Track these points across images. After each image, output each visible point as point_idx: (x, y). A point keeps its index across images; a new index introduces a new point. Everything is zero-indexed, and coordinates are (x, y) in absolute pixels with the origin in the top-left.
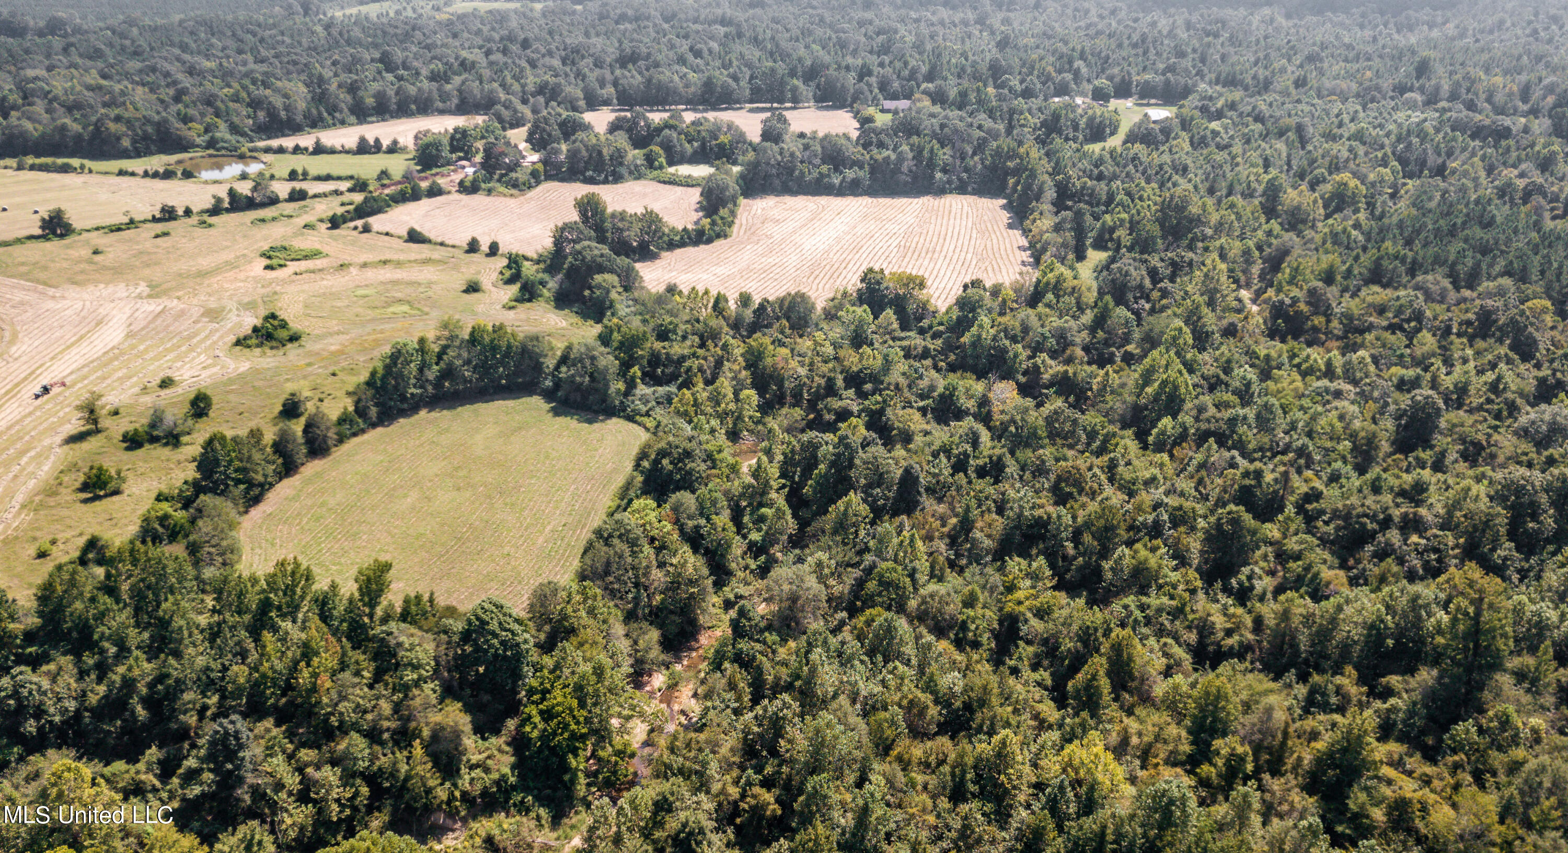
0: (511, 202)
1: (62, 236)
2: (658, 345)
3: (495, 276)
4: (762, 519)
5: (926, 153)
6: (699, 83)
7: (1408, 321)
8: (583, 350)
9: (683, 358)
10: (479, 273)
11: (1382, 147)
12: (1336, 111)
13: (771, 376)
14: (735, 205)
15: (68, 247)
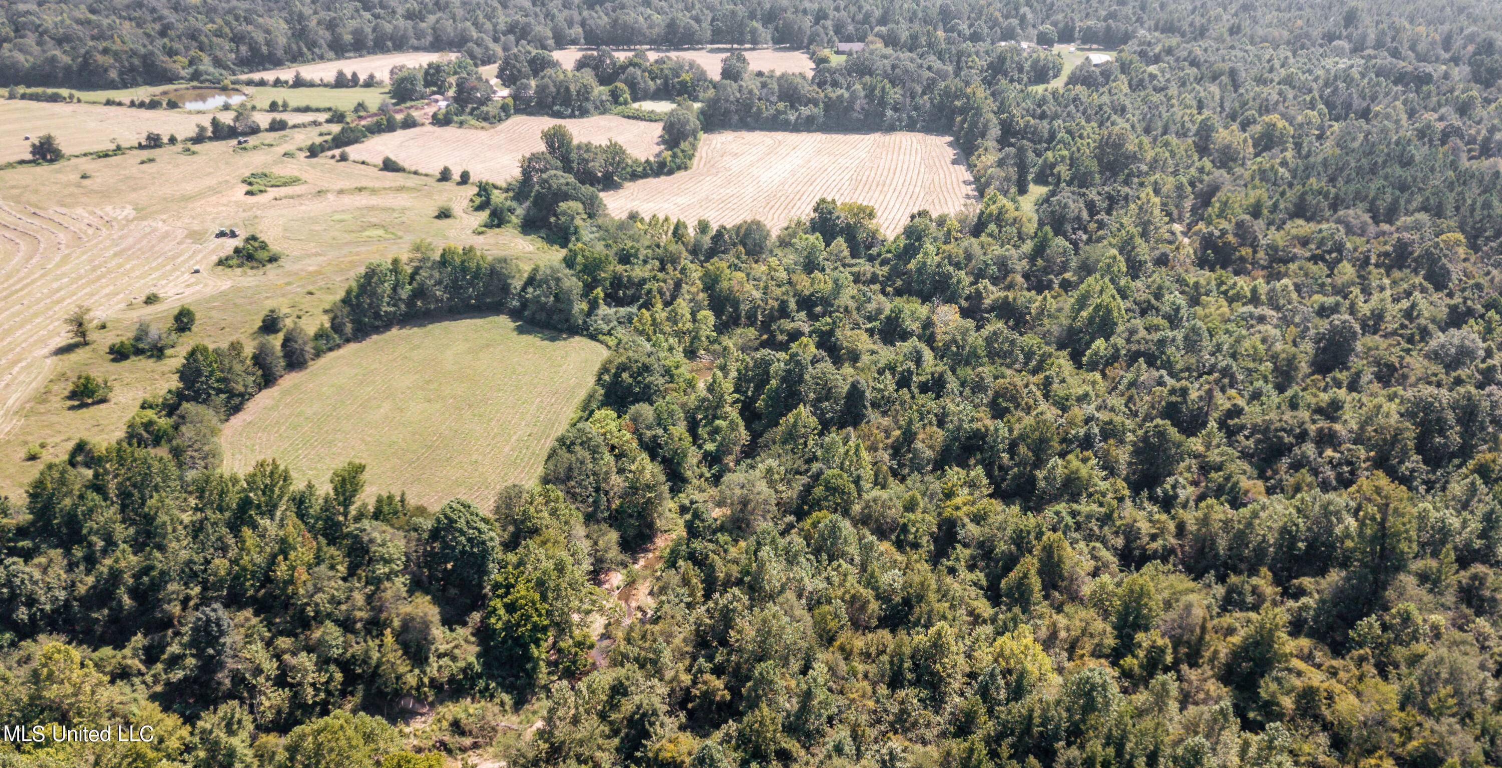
0: (483, 134)
1: (51, 161)
2: (620, 268)
3: (466, 203)
4: (717, 430)
5: (877, 92)
6: (663, 24)
7: (1330, 252)
8: (548, 272)
9: (644, 281)
10: (450, 200)
11: (1310, 91)
12: (1267, 57)
13: (727, 299)
14: (695, 138)
15: (58, 171)
